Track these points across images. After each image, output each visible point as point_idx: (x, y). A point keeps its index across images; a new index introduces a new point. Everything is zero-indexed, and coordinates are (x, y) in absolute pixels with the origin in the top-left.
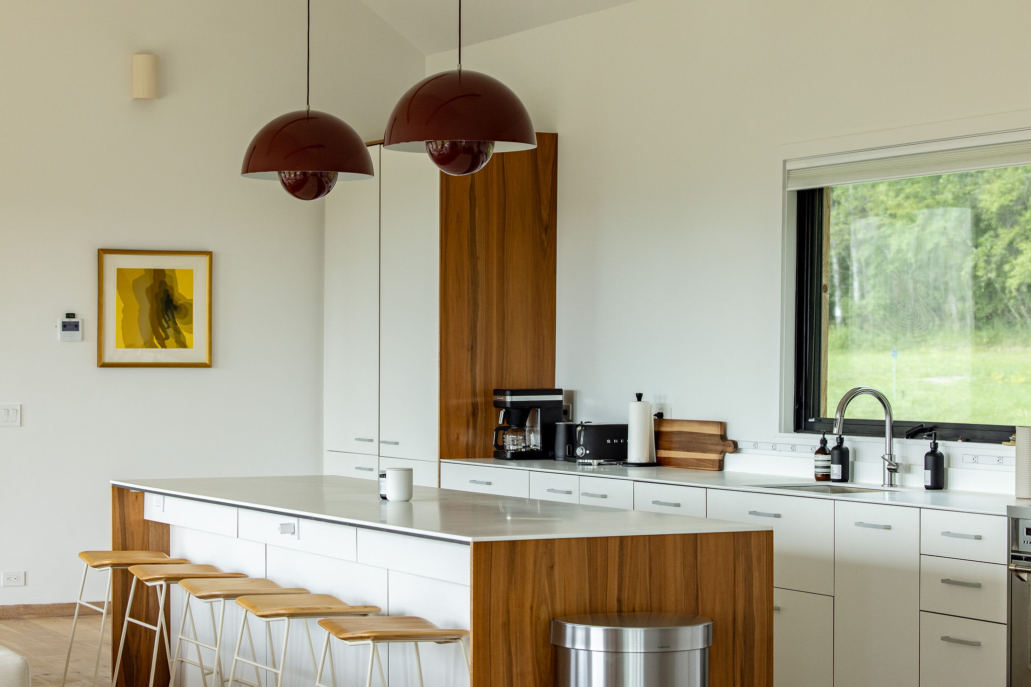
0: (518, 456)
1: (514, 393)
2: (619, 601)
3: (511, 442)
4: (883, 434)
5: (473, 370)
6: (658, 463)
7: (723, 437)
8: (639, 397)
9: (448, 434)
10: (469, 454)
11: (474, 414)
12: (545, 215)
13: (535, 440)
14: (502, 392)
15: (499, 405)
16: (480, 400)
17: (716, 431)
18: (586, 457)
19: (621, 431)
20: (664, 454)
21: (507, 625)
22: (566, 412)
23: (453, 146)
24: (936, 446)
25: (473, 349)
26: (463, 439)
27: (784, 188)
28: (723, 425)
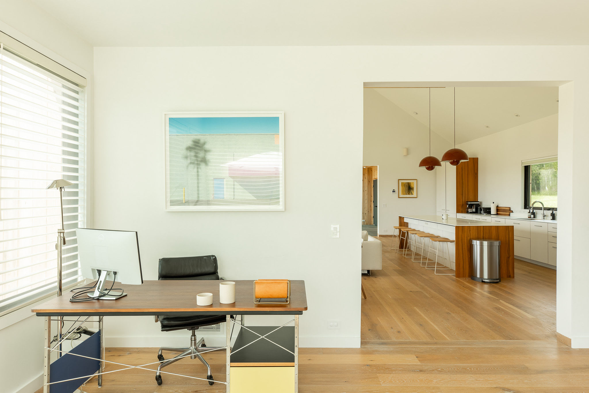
0: (471, 213)
1: (470, 202)
2: (483, 237)
3: (470, 210)
4: (542, 210)
5: (462, 198)
6: (497, 214)
7: (510, 210)
8: (493, 203)
9: (458, 209)
10: (462, 212)
11: (463, 205)
12: (476, 172)
13: (474, 210)
14: (468, 202)
15: (467, 204)
16: (464, 203)
17: (508, 209)
18: (483, 213)
19: (490, 209)
20: (498, 213)
21: (462, 240)
22: (480, 205)
23: (454, 161)
24: (553, 212)
25: (462, 195)
26: (461, 210)
27: (522, 165)
28: (510, 208)
